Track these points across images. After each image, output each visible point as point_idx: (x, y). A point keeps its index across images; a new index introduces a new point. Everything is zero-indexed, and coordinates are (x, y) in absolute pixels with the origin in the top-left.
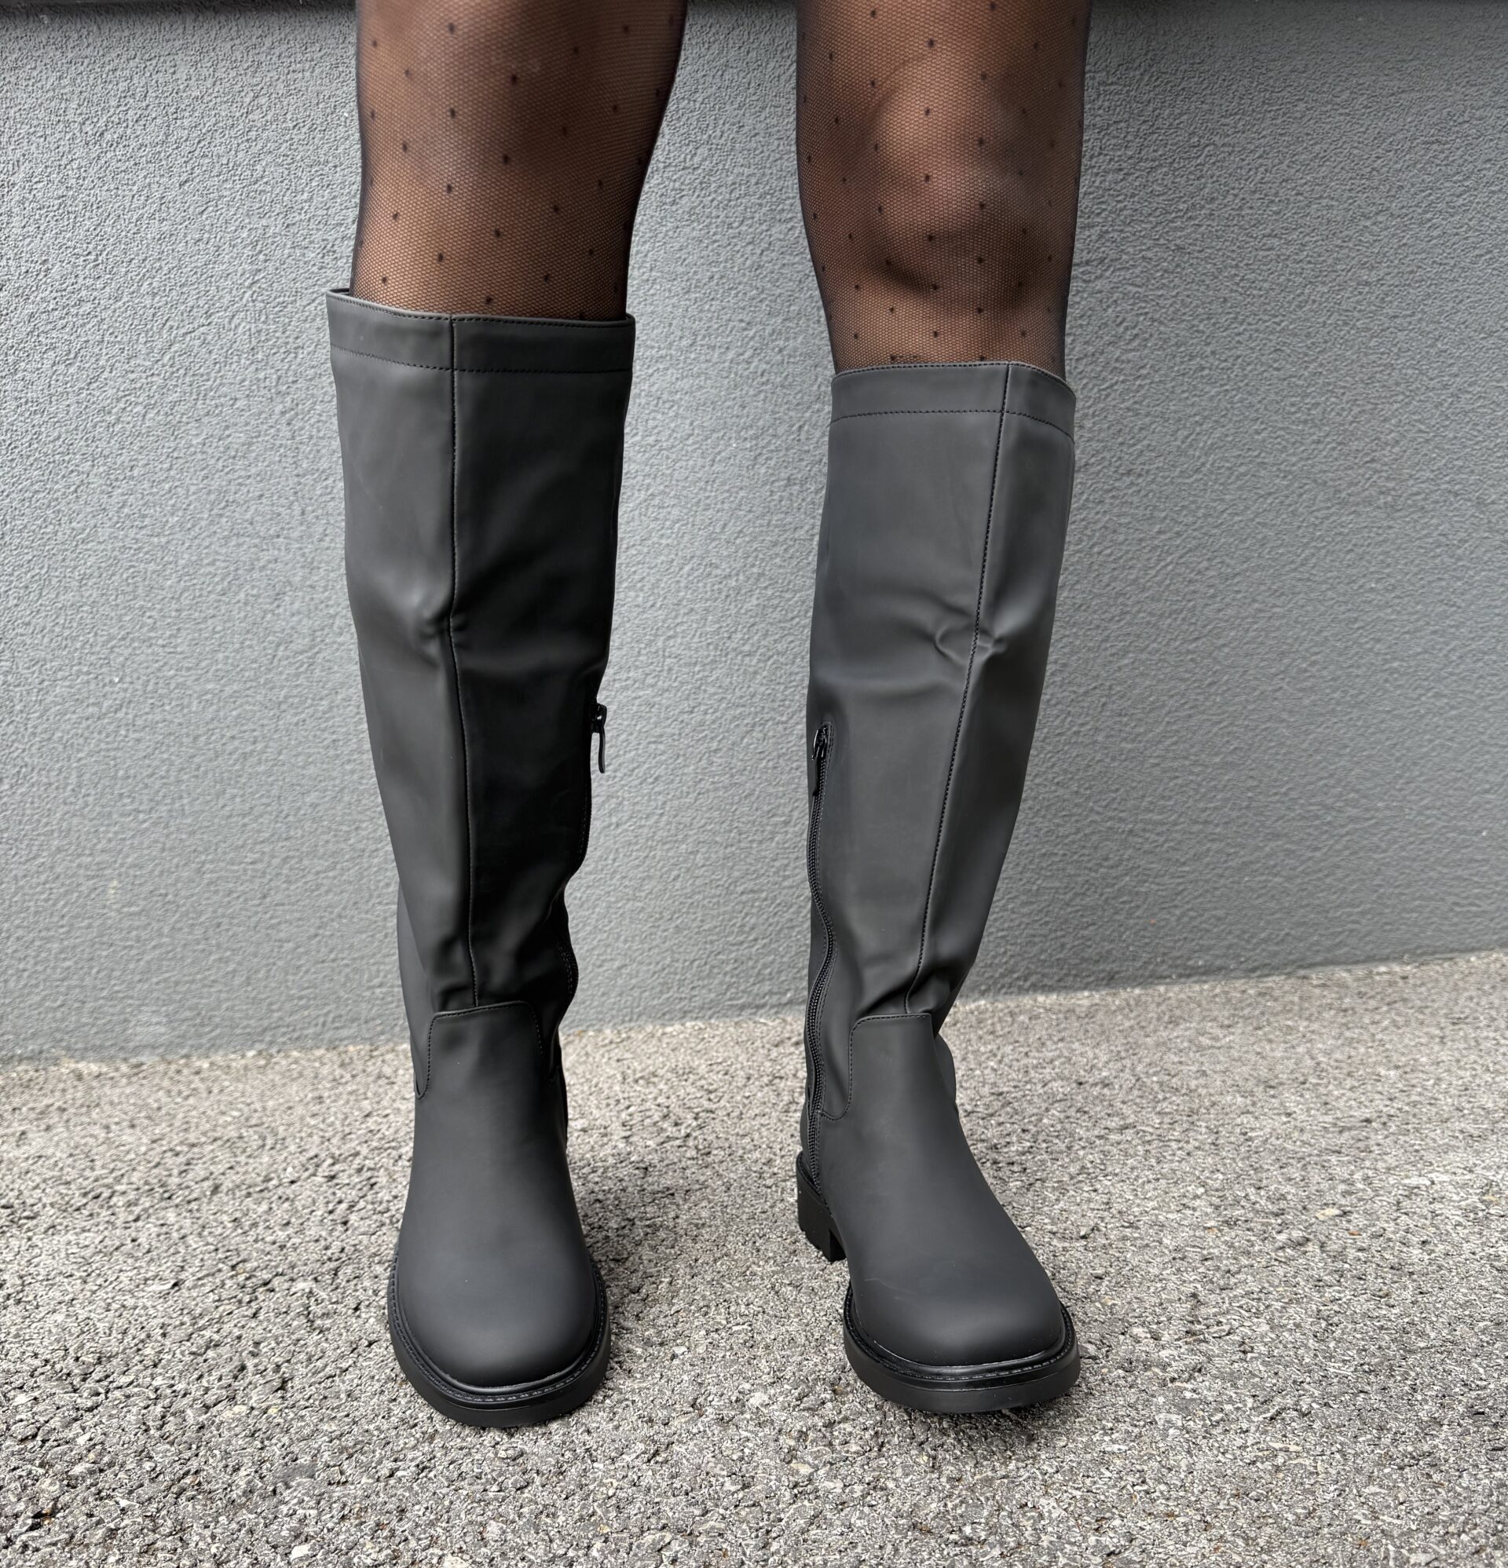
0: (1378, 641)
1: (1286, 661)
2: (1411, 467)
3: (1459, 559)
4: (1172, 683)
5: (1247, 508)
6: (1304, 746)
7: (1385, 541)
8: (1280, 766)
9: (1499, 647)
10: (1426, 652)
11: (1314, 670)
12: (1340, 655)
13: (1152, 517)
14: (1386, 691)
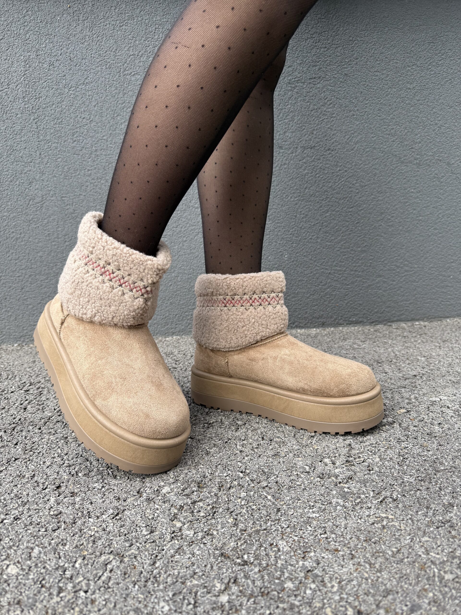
0: (415, 210)
1: (383, 216)
2: (425, 151)
3: (442, 183)
4: (344, 222)
5: (369, 163)
6: (390, 245)
7: (417, 176)
8: (381, 252)
9: (456, 213)
10: (431, 214)
11: (392, 219)
12: (402, 214)
13: (337, 165)
14: (417, 227)
